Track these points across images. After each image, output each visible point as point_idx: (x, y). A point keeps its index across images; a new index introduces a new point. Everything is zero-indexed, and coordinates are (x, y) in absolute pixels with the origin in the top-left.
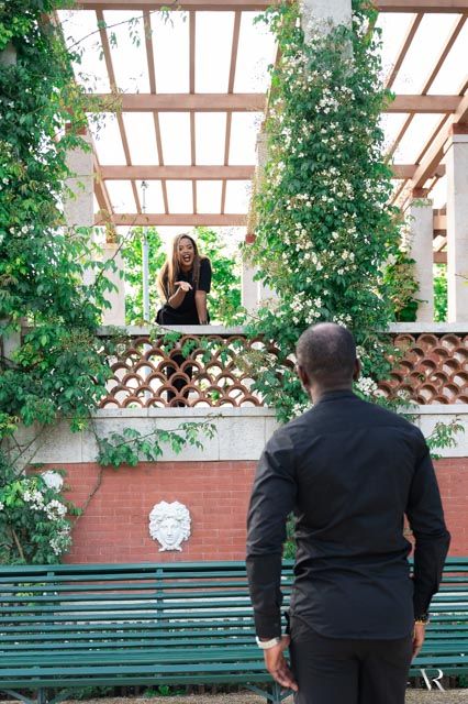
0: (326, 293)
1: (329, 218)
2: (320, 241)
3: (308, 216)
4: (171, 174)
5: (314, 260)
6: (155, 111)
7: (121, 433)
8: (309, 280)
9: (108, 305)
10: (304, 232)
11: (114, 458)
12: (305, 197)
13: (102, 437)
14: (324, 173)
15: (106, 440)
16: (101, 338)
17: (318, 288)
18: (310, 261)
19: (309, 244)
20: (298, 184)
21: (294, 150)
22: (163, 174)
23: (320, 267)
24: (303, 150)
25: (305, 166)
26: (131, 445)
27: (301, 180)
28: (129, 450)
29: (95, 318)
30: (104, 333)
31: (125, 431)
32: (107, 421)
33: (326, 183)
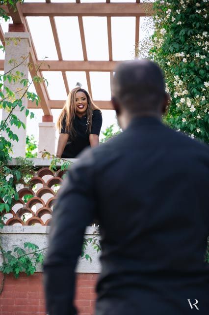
0: (198, 130)
1: (202, 72)
2: (195, 90)
3: (184, 70)
4: (93, 67)
5: (189, 104)
6: (80, 16)
7: (23, 247)
8: (184, 120)
9: (15, 137)
10: (181, 83)
11: (14, 267)
12: (182, 54)
13: (6, 250)
14: (198, 36)
15: (10, 252)
16: (11, 167)
17: (192, 127)
18: (185, 105)
19: (185, 92)
20: (177, 46)
21: (173, 19)
22: (87, 67)
23: (193, 109)
24: (181, 20)
25: (183, 32)
26: (30, 256)
27: (180, 42)
28: (28, 261)
29: (6, 151)
30: (13, 163)
31: (26, 245)
32: (12, 236)
33: (199, 44)
